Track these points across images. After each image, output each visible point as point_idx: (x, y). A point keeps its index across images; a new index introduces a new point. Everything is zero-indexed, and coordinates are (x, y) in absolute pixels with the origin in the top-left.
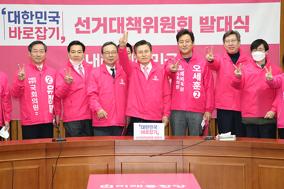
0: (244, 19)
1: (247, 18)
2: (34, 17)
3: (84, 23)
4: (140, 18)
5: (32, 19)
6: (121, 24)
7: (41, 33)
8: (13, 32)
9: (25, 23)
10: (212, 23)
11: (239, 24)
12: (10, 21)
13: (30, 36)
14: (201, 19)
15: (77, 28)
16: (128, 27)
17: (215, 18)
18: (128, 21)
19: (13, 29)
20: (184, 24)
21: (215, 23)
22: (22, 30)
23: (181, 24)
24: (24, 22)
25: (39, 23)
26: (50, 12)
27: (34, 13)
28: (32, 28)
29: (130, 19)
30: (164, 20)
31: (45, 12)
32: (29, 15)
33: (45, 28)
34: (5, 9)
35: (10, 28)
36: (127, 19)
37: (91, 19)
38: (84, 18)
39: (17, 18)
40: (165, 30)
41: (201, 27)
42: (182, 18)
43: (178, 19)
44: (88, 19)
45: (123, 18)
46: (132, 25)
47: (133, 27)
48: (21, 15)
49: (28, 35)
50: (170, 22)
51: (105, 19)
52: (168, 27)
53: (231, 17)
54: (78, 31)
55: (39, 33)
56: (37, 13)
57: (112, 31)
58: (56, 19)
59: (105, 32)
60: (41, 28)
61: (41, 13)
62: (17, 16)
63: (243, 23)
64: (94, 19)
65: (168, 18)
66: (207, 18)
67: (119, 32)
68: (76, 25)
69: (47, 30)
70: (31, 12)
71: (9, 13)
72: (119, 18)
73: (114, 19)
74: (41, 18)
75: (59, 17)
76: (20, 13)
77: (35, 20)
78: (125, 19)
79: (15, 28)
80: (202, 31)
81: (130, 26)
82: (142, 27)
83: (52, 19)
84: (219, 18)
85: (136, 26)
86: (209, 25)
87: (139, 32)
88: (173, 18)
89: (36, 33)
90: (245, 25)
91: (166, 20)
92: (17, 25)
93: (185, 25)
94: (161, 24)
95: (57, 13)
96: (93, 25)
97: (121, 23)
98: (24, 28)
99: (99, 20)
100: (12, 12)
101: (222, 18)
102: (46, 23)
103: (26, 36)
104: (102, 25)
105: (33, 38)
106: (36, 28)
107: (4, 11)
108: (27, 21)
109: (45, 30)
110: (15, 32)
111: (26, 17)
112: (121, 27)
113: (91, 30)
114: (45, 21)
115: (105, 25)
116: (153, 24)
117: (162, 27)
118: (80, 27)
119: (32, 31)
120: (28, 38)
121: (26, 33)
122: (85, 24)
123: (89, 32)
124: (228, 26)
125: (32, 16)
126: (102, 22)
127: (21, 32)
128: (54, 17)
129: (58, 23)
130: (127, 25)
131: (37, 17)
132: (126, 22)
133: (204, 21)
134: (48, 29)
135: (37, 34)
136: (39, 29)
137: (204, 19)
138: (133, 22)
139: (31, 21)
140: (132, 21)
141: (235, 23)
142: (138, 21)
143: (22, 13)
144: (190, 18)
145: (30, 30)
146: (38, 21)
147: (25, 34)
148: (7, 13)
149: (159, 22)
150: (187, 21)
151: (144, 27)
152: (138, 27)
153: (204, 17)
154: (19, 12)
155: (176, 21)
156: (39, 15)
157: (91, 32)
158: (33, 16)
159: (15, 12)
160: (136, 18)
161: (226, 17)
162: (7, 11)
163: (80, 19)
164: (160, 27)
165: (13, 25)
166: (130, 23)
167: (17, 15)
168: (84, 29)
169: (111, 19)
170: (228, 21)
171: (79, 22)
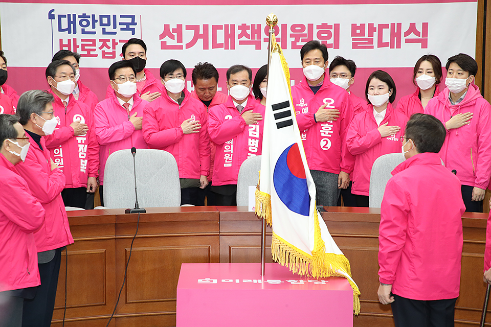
0: (419, 28)
1: (425, 26)
2: (97, 24)
3: (173, 34)
4: (259, 26)
5: (94, 27)
6: (229, 36)
7: (109, 48)
8: (65, 46)
9: (83, 32)
10: (371, 34)
11: (412, 36)
12: (60, 30)
13: (92, 53)
14: (354, 27)
15: (162, 40)
16: (240, 40)
17: (376, 26)
18: (241, 31)
19: (65, 42)
20: (326, 35)
21: (376, 34)
22: (79, 43)
23: (322, 35)
24: (83, 30)
25: (104, 32)
26: (121, 16)
27: (97, 18)
28: (94, 41)
29: (244, 27)
30: (296, 28)
31: (115, 17)
32: (90, 20)
33: (114, 40)
34: (53, 10)
35: (61, 41)
36: (240, 28)
37: (184, 28)
38: (173, 26)
39: (72, 25)
40: (298, 44)
41: (353, 39)
42: (324, 26)
43: (318, 27)
44: (180, 26)
45: (233, 26)
46: (248, 36)
47: (248, 40)
48: (78, 20)
49: (89, 51)
50: (306, 32)
51: (206, 27)
52: (303, 41)
53: (399, 25)
54: (164, 46)
55: (105, 49)
56: (101, 17)
57: (216, 46)
58: (131, 27)
59: (206, 47)
60: (109, 41)
61: (108, 17)
62: (72, 22)
63: (418, 34)
64: (188, 28)
65: (302, 26)
66: (363, 26)
67: (227, 48)
68: (162, 37)
69: (117, 44)
70: (93, 16)
71: (60, 17)
72: (227, 26)
73: (220, 27)
74: (109, 24)
75: (136, 24)
76: (77, 17)
77: (98, 28)
78: (236, 28)
79: (69, 40)
80: (355, 46)
81: (244, 39)
82: (262, 40)
83: (125, 27)
84: (382, 27)
85: (253, 37)
86: (366, 36)
87: (258, 47)
88: (311, 26)
89: (100, 48)
90: (421, 37)
91: (300, 28)
92: (72, 36)
93: (329, 37)
94: (291, 36)
95: (133, 17)
96: (188, 36)
97: (230, 33)
98: (82, 40)
99: (196, 28)
100: (64, 16)
101: (386, 26)
102: (115, 33)
103: (86, 53)
104: (200, 36)
105: (96, 56)
106: (100, 40)
107: (52, 13)
108: (86, 29)
109: (115, 44)
110: (69, 45)
111: (84, 23)
112: (230, 39)
113: (184, 44)
114: (114, 30)
115: (205, 37)
116: (279, 36)
117: (293, 39)
118: (167, 39)
119: (94, 45)
120: (89, 55)
121: (86, 47)
122: (175, 34)
123: (181, 47)
124: (396, 38)
125: (94, 21)
126: (201, 32)
127: (78, 47)
128: (128, 24)
129: (133, 33)
130: (240, 36)
131: (101, 24)
132: (238, 32)
133: (358, 31)
134: (118, 42)
135: (102, 50)
136: (104, 42)
137: (358, 28)
138: (249, 32)
139: (93, 30)
140: (247, 31)
141: (407, 34)
142: (256, 29)
143: (79, 17)
144: (337, 27)
145: (91, 43)
146: (104, 29)
147: (83, 49)
148: (56, 17)
149: (289, 32)
150: (332, 31)
151: (265, 40)
152: (256, 40)
153: (358, 25)
154: (74, 16)
155: (315, 31)
156: (105, 21)
157: (184, 47)
158: (97, 21)
159: (69, 16)
160: (253, 26)
161: (393, 25)
162: (56, 13)
163: (167, 27)
164: (290, 40)
165: (65, 36)
166: (243, 34)
167: (72, 20)
168: (174, 42)
169: (215, 28)
170: (396, 32)
171: (167, 32)
